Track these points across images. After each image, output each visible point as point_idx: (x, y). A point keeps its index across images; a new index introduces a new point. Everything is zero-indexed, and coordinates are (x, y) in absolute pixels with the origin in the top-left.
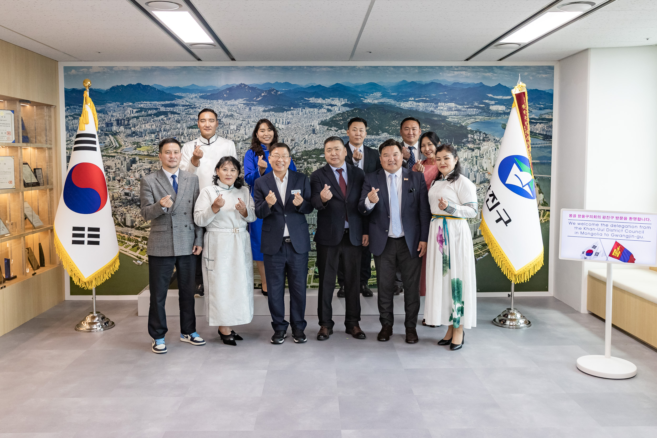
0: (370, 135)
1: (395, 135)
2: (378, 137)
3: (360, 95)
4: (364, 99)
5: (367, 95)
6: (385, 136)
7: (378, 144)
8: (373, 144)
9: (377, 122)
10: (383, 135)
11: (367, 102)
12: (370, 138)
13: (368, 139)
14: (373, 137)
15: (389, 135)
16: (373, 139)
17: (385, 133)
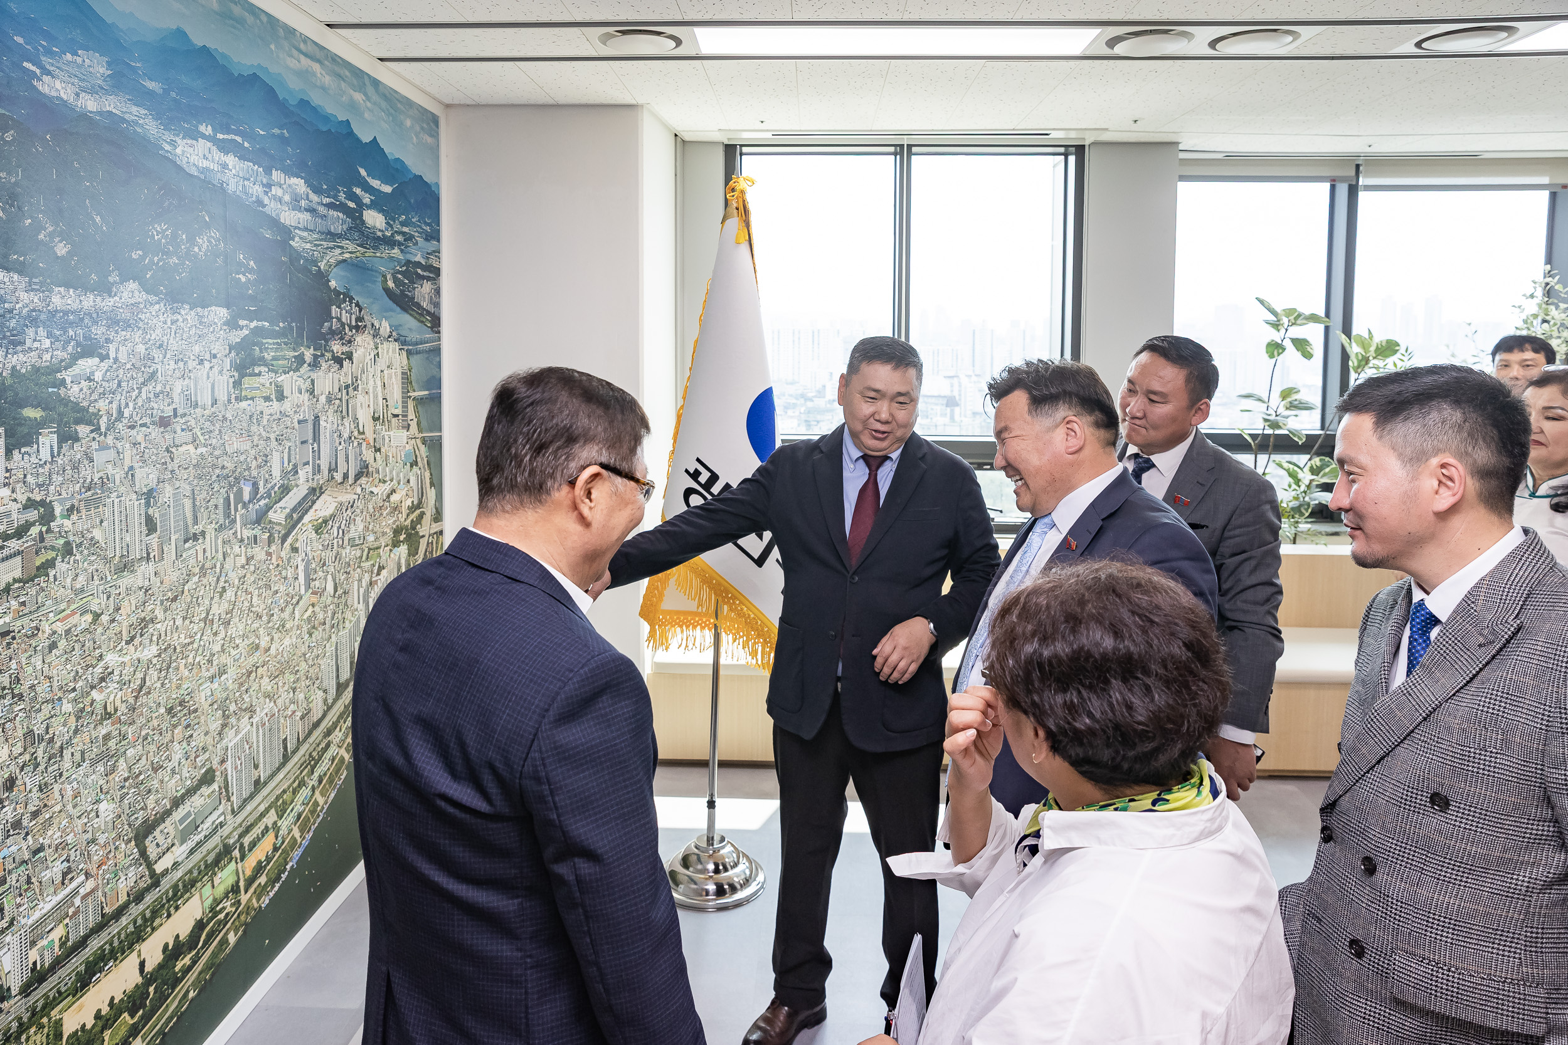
0: (76, 289)
1: (166, 294)
2: (108, 303)
3: (19, 40)
4: (38, 71)
5: (49, 52)
6: (132, 301)
7: (108, 341)
8: (91, 339)
9: (98, 219)
10: (125, 294)
11: (54, 94)
12: (75, 306)
13: (66, 313)
14: (89, 301)
15: (144, 295)
16: (90, 315)
17: (133, 285)
